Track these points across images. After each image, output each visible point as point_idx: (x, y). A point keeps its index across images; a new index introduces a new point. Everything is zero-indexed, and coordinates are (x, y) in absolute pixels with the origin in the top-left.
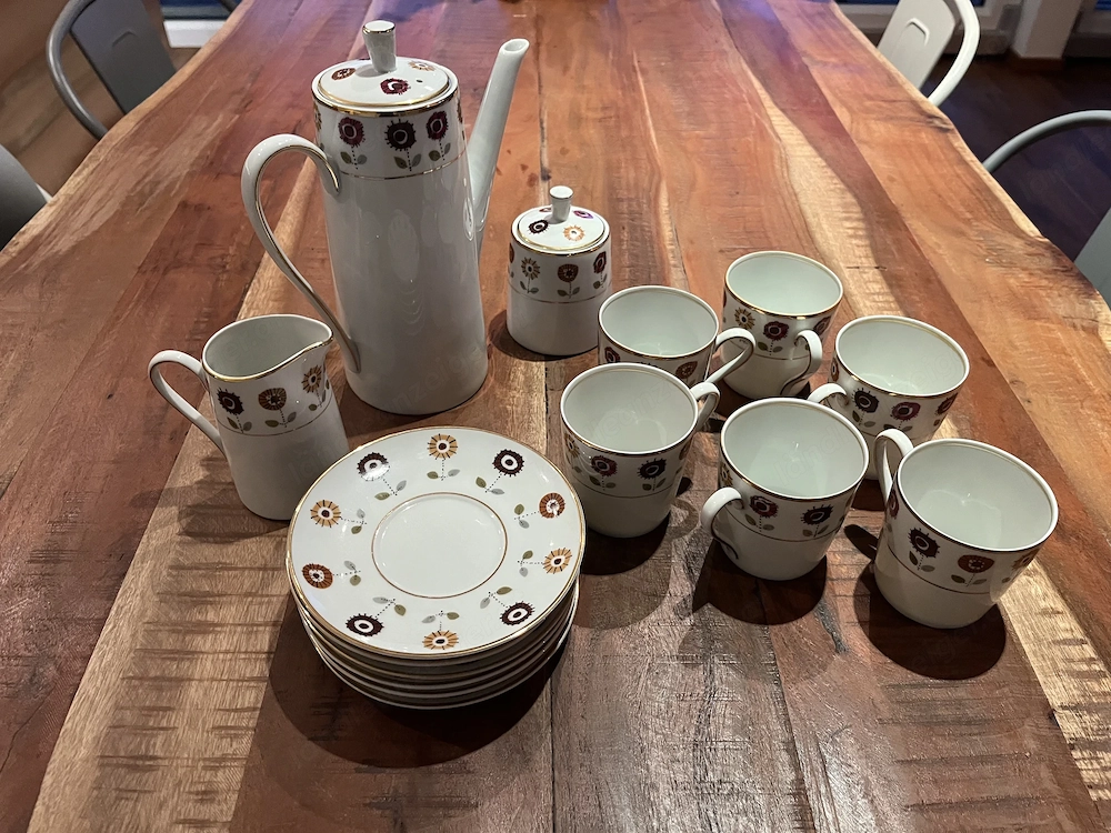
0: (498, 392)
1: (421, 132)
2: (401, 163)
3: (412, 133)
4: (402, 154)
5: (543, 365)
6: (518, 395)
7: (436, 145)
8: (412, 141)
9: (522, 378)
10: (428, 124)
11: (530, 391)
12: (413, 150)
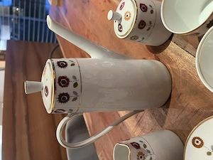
0: (174, 67)
1: (64, 90)
2: (75, 99)
3: (64, 94)
4: (71, 99)
5: (172, 43)
6: (179, 61)
7: (71, 84)
8: (67, 94)
9: (173, 54)
10: (62, 87)
11: (181, 56)
12: (71, 94)
